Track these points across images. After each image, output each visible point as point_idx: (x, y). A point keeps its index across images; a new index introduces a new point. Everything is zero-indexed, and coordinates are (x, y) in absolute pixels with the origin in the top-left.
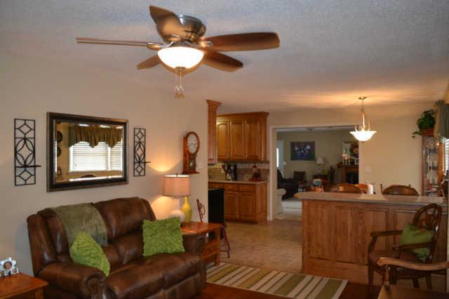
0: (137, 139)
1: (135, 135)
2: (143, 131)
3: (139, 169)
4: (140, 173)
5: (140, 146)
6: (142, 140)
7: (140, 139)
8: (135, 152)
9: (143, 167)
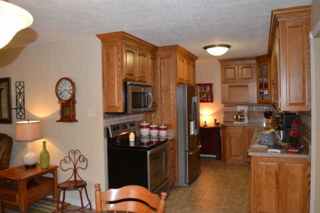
0: (18, 91)
1: (16, 87)
2: (22, 85)
3: (21, 114)
4: (21, 116)
5: (20, 95)
6: (22, 91)
7: (20, 90)
8: (17, 100)
9: (23, 112)
